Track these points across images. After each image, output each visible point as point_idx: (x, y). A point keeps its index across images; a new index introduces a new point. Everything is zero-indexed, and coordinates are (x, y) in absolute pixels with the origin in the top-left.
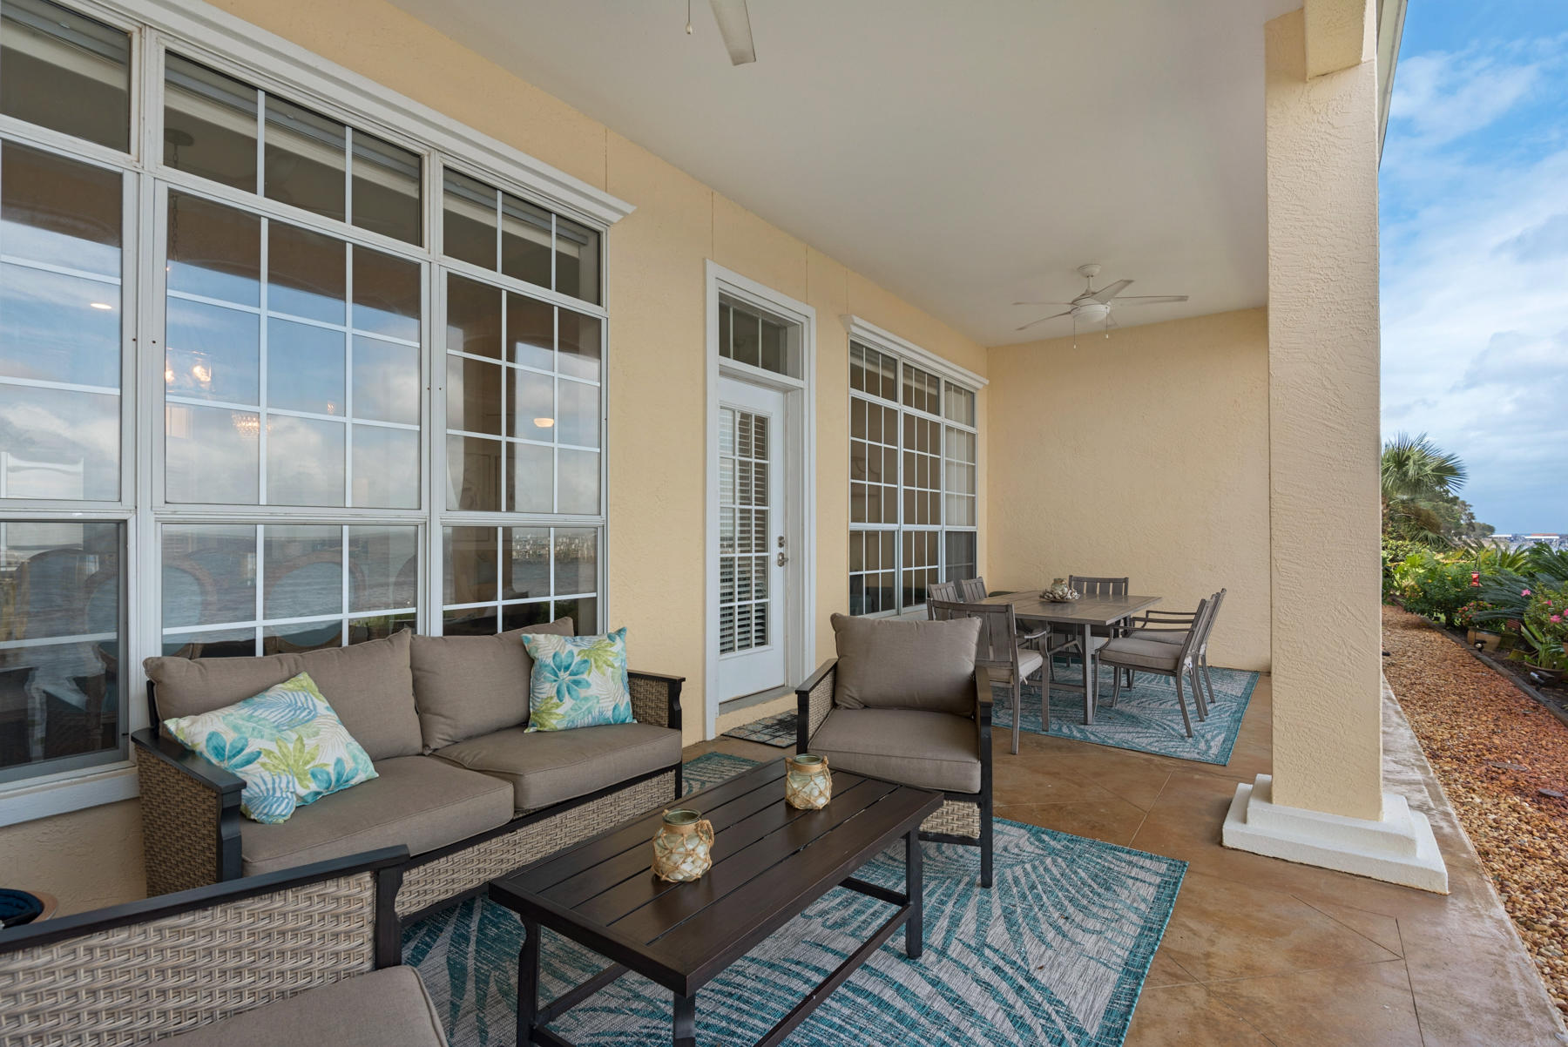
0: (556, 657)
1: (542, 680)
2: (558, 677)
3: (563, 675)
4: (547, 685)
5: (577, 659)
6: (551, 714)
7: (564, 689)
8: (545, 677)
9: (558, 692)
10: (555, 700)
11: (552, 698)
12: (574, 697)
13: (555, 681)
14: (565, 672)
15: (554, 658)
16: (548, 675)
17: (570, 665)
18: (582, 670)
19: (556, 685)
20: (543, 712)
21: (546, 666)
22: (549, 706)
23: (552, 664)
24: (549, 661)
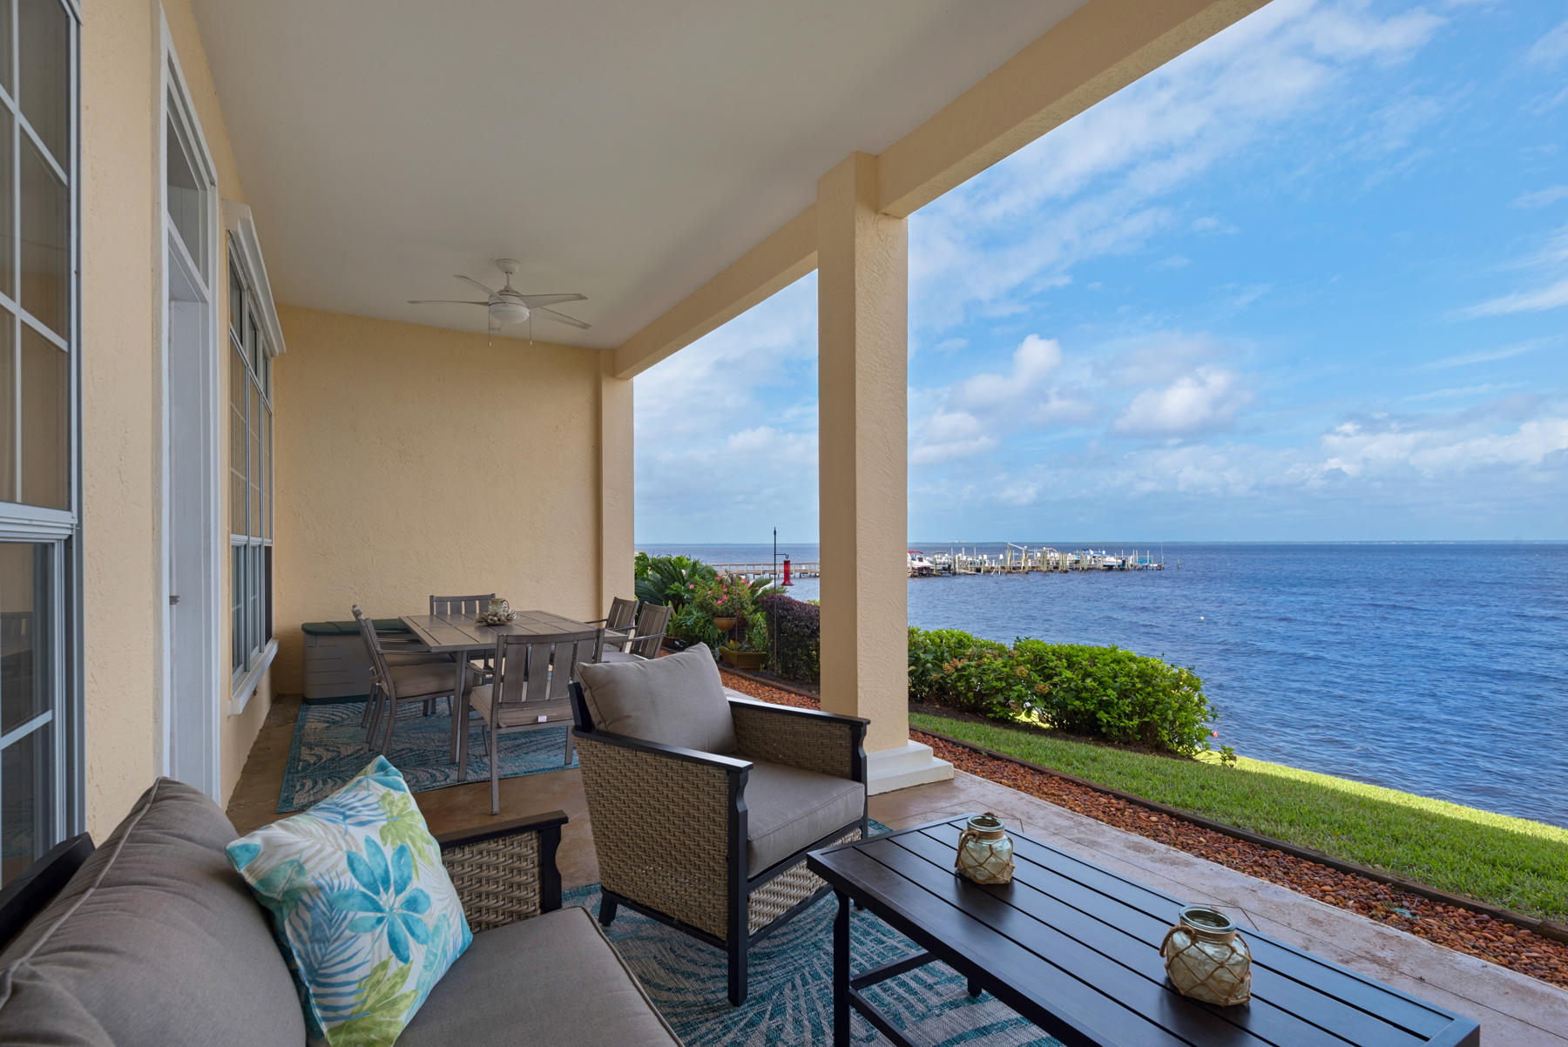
0: (356, 864)
1: (348, 933)
2: (380, 909)
3: (388, 899)
4: (365, 941)
5: (389, 851)
6: (394, 1003)
7: (402, 931)
8: (353, 926)
9: (394, 944)
10: (395, 965)
11: (384, 965)
12: (423, 937)
13: (380, 921)
14: (387, 890)
15: (353, 870)
16: (361, 914)
17: (387, 871)
18: (406, 874)
19: (383, 929)
20: (373, 1009)
21: (347, 896)
22: (384, 988)
23: (356, 884)
24: (348, 881)
